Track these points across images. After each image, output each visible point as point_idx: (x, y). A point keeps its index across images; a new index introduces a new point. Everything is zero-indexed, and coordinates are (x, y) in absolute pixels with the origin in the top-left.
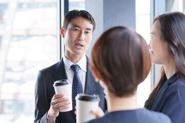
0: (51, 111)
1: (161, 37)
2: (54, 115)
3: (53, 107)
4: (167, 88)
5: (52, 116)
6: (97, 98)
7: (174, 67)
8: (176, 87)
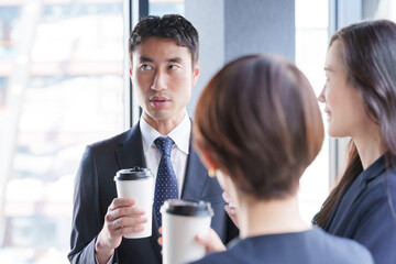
0: (104, 235)
1: (349, 79)
2: (109, 244)
3: (109, 226)
4: (364, 190)
5: (106, 246)
6: (206, 209)
7: (379, 141)
8: (383, 186)
